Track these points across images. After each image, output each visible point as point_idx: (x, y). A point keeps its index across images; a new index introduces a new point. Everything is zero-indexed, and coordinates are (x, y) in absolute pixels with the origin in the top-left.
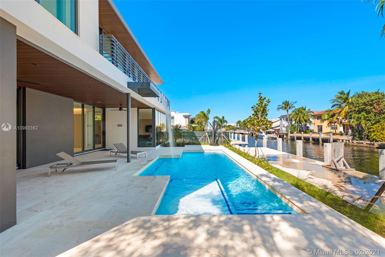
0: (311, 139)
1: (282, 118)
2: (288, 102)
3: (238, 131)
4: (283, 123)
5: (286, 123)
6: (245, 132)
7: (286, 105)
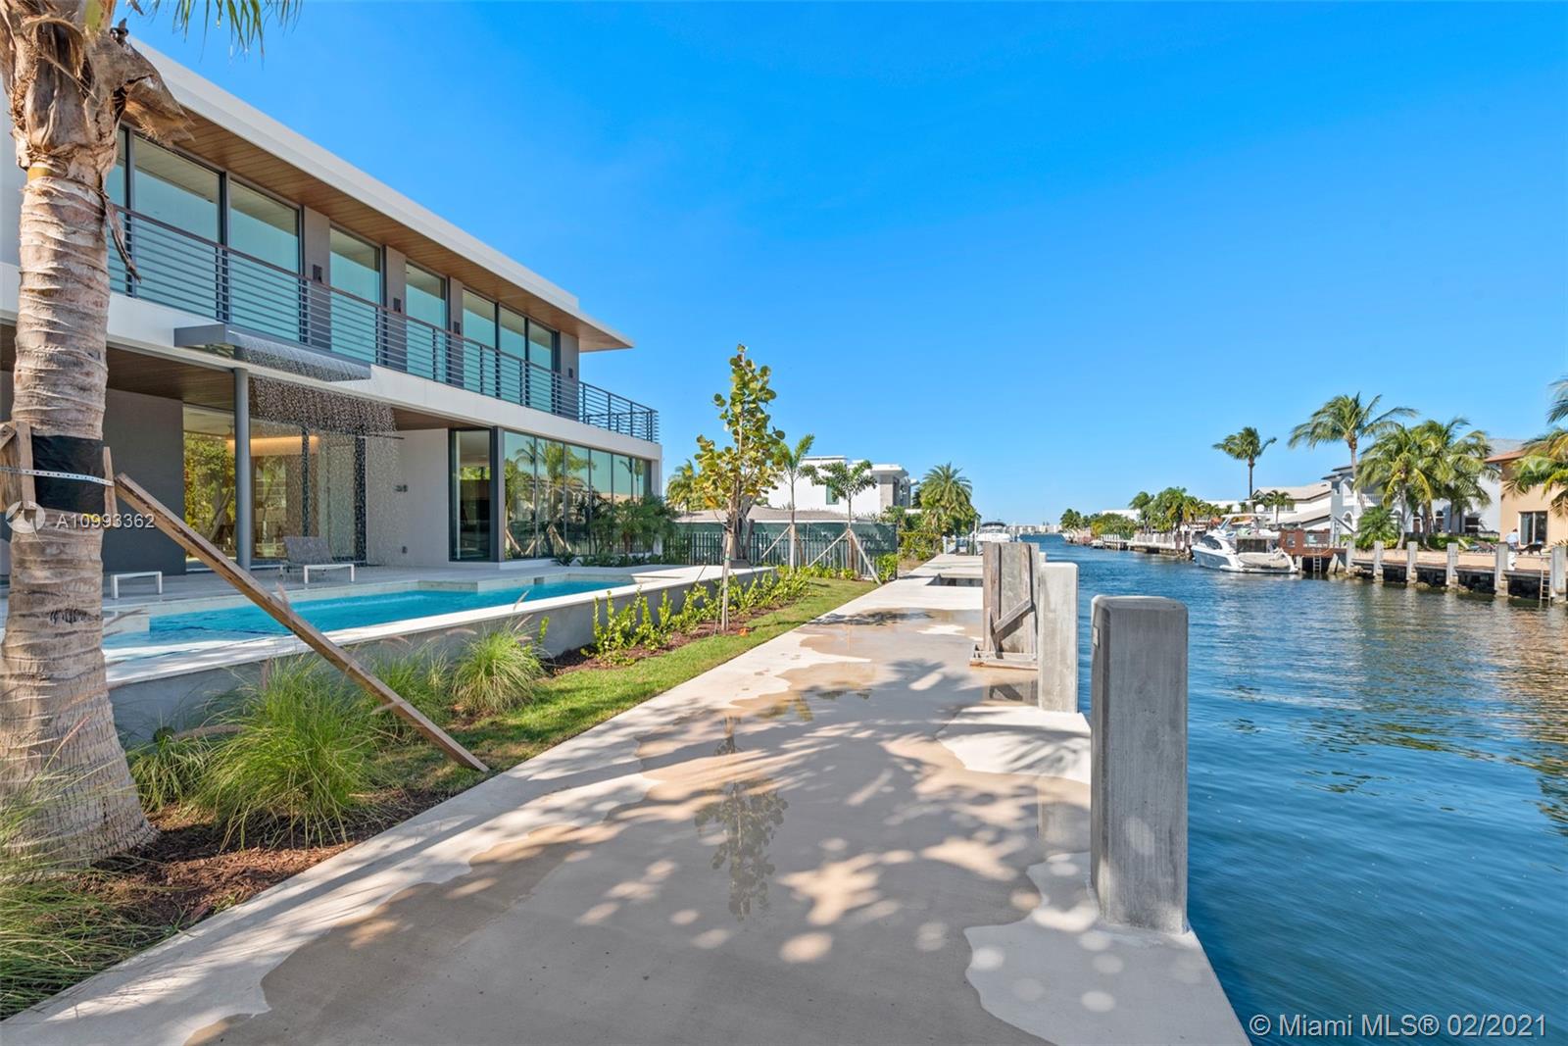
0: (1451, 579)
1: (1339, 478)
2: (1356, 401)
3: (1139, 540)
4: (1347, 502)
5: (1355, 503)
6: (1165, 542)
7: (1344, 418)
